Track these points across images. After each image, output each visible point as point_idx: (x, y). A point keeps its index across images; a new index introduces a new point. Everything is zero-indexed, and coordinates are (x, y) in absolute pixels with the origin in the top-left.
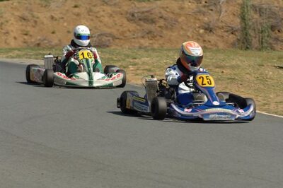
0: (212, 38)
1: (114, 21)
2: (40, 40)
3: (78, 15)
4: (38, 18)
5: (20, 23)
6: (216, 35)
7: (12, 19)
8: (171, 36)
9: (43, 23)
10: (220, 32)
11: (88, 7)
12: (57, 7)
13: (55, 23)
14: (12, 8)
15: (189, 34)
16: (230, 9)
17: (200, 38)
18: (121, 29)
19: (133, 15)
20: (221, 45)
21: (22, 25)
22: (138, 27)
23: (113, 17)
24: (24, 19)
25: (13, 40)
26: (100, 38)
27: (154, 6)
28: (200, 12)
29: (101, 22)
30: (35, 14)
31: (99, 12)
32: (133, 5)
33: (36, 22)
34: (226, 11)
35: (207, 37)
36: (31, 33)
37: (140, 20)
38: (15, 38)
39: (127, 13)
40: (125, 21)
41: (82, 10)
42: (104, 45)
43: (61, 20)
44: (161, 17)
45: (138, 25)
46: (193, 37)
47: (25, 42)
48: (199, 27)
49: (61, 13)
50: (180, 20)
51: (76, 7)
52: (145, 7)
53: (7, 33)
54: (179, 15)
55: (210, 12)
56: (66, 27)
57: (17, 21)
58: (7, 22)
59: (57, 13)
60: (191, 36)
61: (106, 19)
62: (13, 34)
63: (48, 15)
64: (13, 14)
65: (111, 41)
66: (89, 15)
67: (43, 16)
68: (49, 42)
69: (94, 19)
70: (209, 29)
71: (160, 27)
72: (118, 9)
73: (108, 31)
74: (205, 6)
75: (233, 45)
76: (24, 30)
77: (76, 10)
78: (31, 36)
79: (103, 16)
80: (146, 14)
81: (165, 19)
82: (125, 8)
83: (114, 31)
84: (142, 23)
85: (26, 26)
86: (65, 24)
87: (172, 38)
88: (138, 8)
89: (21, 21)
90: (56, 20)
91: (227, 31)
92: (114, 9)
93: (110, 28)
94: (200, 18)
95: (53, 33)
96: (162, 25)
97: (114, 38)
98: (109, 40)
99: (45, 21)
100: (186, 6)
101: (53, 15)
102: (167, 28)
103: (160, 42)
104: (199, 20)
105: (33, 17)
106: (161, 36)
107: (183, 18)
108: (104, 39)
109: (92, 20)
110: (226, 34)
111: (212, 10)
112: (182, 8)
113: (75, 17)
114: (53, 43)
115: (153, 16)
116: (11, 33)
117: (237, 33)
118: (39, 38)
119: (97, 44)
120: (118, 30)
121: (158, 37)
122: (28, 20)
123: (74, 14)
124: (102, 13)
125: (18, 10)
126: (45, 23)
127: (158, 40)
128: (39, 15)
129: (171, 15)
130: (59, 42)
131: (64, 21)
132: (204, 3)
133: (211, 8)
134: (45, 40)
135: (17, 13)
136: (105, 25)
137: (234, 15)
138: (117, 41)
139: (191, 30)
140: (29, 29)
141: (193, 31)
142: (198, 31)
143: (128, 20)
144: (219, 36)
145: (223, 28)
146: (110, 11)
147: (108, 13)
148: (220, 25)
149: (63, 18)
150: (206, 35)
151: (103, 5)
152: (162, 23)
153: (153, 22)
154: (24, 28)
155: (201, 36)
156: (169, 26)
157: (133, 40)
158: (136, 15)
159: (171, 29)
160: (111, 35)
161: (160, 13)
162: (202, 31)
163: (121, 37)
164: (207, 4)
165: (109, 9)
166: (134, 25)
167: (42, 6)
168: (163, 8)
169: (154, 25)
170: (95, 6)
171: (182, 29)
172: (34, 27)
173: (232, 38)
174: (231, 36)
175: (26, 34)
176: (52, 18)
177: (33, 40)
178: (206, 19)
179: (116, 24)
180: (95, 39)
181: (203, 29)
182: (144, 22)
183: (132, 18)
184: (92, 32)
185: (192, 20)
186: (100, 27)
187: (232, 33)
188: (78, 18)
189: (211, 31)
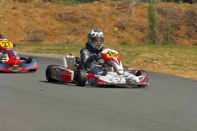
0: (125, 35)
1: (46, 20)
3: (16, 15)
6: (128, 32)
10: (131, 30)
11: (24, 8)
16: (139, 11)
17: (115, 34)
18: (52, 27)
19: (61, 16)
20: (133, 41)
22: (65, 26)
23: (45, 17)
26: (35, 34)
27: (77, 8)
28: (113, 13)
29: (34, 21)
31: (33, 13)
32: (60, 8)
34: (135, 13)
35: (121, 34)
37: (66, 19)
39: (56, 14)
40: (55, 21)
41: (19, 11)
42: (38, 40)
43: (3, 20)
44: (83, 18)
45: (65, 24)
46: (109, 34)
48: (114, 26)
49: (2, 14)
50: (98, 20)
51: (14, 8)
54: (97, 16)
55: (122, 13)
56: (6, 25)
60: (107, 33)
61: (39, 19)
65: (44, 37)
66: (25, 15)
69: (29, 18)
70: (122, 28)
71: (82, 25)
72: (48, 11)
73: (41, 28)
74: (118, 9)
75: (142, 40)
77: (15, 11)
79: (36, 16)
80: (71, 15)
81: (86, 19)
82: (54, 10)
83: (45, 28)
84: (67, 22)
86: (6, 23)
88: (64, 10)
91: (137, 29)
92: (45, 11)
93: (42, 26)
94: (115, 19)
96: (84, 24)
97: (46, 34)
98: (42, 36)
100: (103, 9)
102: (88, 26)
104: (113, 20)
107: (101, 18)
108: (39, 35)
109: (28, 20)
110: (136, 31)
112: (99, 10)
113: (14, 17)
115: (77, 17)
117: (145, 31)
120: (49, 28)
121: (82, 34)
123: (13, 14)
124: (35, 14)
129: (91, 16)
131: (5, 20)
132: (116, 6)
133: (123, 10)
136: (38, 23)
137: (142, 16)
138: (49, 36)
139: (108, 28)
141: (109, 29)
142: (113, 29)
143: (57, 20)
144: (130, 33)
145: (133, 26)
147: (40, 14)
148: (131, 24)
149: (4, 18)
150: (120, 32)
152: (84, 22)
153: (77, 21)
155: (116, 32)
156: (90, 25)
157: (61, 36)
158: (63, 16)
160: (43, 32)
161: (82, 14)
162: (116, 29)
163: (52, 33)
164: (119, 7)
165: (41, 11)
166: (62, 24)
168: (84, 10)
169: (77, 24)
170: (29, 8)
173: (141, 35)
174: (140, 33)
178: (119, 19)
179: (47, 23)
180: (31, 35)
181: (117, 27)
182: (70, 21)
183: (60, 18)
184: (28, 29)
185: (108, 20)
186: (34, 25)
187: (141, 31)
188: (16, 18)
189: (124, 29)
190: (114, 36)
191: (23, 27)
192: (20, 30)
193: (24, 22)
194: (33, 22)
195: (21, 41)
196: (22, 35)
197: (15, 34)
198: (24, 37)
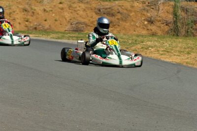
0: (153, 28)
1: (87, 14)
2: (36, 25)
3: (62, 9)
4: (35, 10)
5: (23, 13)
6: (156, 26)
7: (17, 10)
8: (125, 25)
9: (38, 14)
10: (158, 24)
11: (69, 3)
12: (48, 3)
13: (47, 14)
14: (17, 2)
15: (137, 24)
16: (165, 8)
17: (145, 27)
18: (92, 20)
19: (100, 10)
20: (160, 33)
21: (24, 14)
23: (86, 11)
24: (26, 11)
25: (18, 25)
26: (77, 25)
27: (114, 4)
28: (144, 9)
29: (78, 14)
30: (33, 7)
31: (76, 7)
32: (99, 4)
33: (33, 13)
34: (163, 10)
35: (150, 27)
36: (30, 20)
37: (104, 13)
38: (20, 23)
39: (95, 8)
40: (94, 14)
41: (65, 6)
42: (80, 30)
43: (51, 12)
44: (119, 12)
46: (140, 27)
47: (26, 26)
48: (144, 20)
49: (50, 7)
50: (131, 15)
51: (61, 3)
52: (107, 5)
53: (14, 19)
54: (131, 11)
55: (152, 9)
56: (53, 17)
57: (20, 12)
58: (14, 12)
59: (48, 7)
60: (138, 26)
61: (81, 13)
62: (18, 21)
63: (42, 8)
64: (18, 7)
65: (85, 27)
66: (70, 9)
67: (38, 9)
68: (43, 26)
69: (73, 12)
70: (151, 22)
71: (118, 19)
72: (89, 6)
73: (83, 20)
74: (148, 6)
75: (167, 33)
76: (26, 18)
77: (61, 6)
78: (30, 22)
79: (79, 10)
80: (109, 10)
81: (121, 14)
82: (94, 5)
83: (86, 21)
85: (27, 15)
86: (54, 15)
87: (126, 27)
88: (103, 6)
89: (23, 12)
90: (47, 12)
91: (163, 23)
92: (86, 6)
93: (84, 18)
94: (145, 14)
95: (45, 21)
97: (87, 25)
98: (83, 27)
99: (40, 12)
100: (136, 6)
101: (45, 8)
102: (122, 20)
103: (118, 29)
104: (144, 15)
105: (32, 9)
106: (119, 25)
107: (133, 13)
108: (80, 26)
109: (71, 13)
110: (163, 25)
111: (153, 9)
112: (132, 7)
113: (60, 10)
114: (46, 28)
115: (113, 11)
116: (17, 20)
117: (169, 25)
118: (36, 24)
119: (75, 29)
120: (89, 20)
121: (117, 26)
122: (29, 12)
123: (59, 8)
124: (78, 8)
125: (22, 4)
126: (40, 14)
127: (116, 28)
128: (36, 8)
129: (125, 11)
130: (49, 27)
131: (53, 13)
132: (147, 3)
133: (152, 7)
134: (40, 25)
135: (21, 7)
136: (80, 16)
137: (168, 12)
138: (89, 27)
139: (139, 22)
140: (29, 17)
142: (144, 23)
143: (96, 14)
144: (158, 26)
145: (160, 21)
146: (83, 7)
147: (83, 8)
148: (159, 19)
149: (52, 11)
150: (149, 26)
151: (79, 3)
152: (119, 16)
153: (113, 15)
154: (25, 16)
155: (145, 25)
158: (102, 10)
159: (125, 21)
160: (84, 23)
161: (118, 9)
162: (146, 23)
163: (92, 25)
164: (149, 4)
165: (83, 6)
167: (38, 2)
168: (120, 6)
169: (114, 17)
170: (73, 3)
171: (133, 21)
172: (32, 16)
173: (166, 28)
174: (166, 27)
175: (27, 21)
176: (45, 10)
177: (32, 25)
178: (149, 14)
179: (88, 16)
180: (74, 26)
181: (147, 21)
182: (107, 15)
183: (99, 12)
184: (72, 21)
185: (139, 15)
186: (77, 18)
187: (167, 25)
188: (62, 11)
189: (152, 23)
190: (144, 28)
191: (68, 19)
192: (65, 21)
193: (69, 15)
194: (76, 15)
195: (65, 31)
196: (66, 25)
197: (61, 24)
198: (68, 27)
